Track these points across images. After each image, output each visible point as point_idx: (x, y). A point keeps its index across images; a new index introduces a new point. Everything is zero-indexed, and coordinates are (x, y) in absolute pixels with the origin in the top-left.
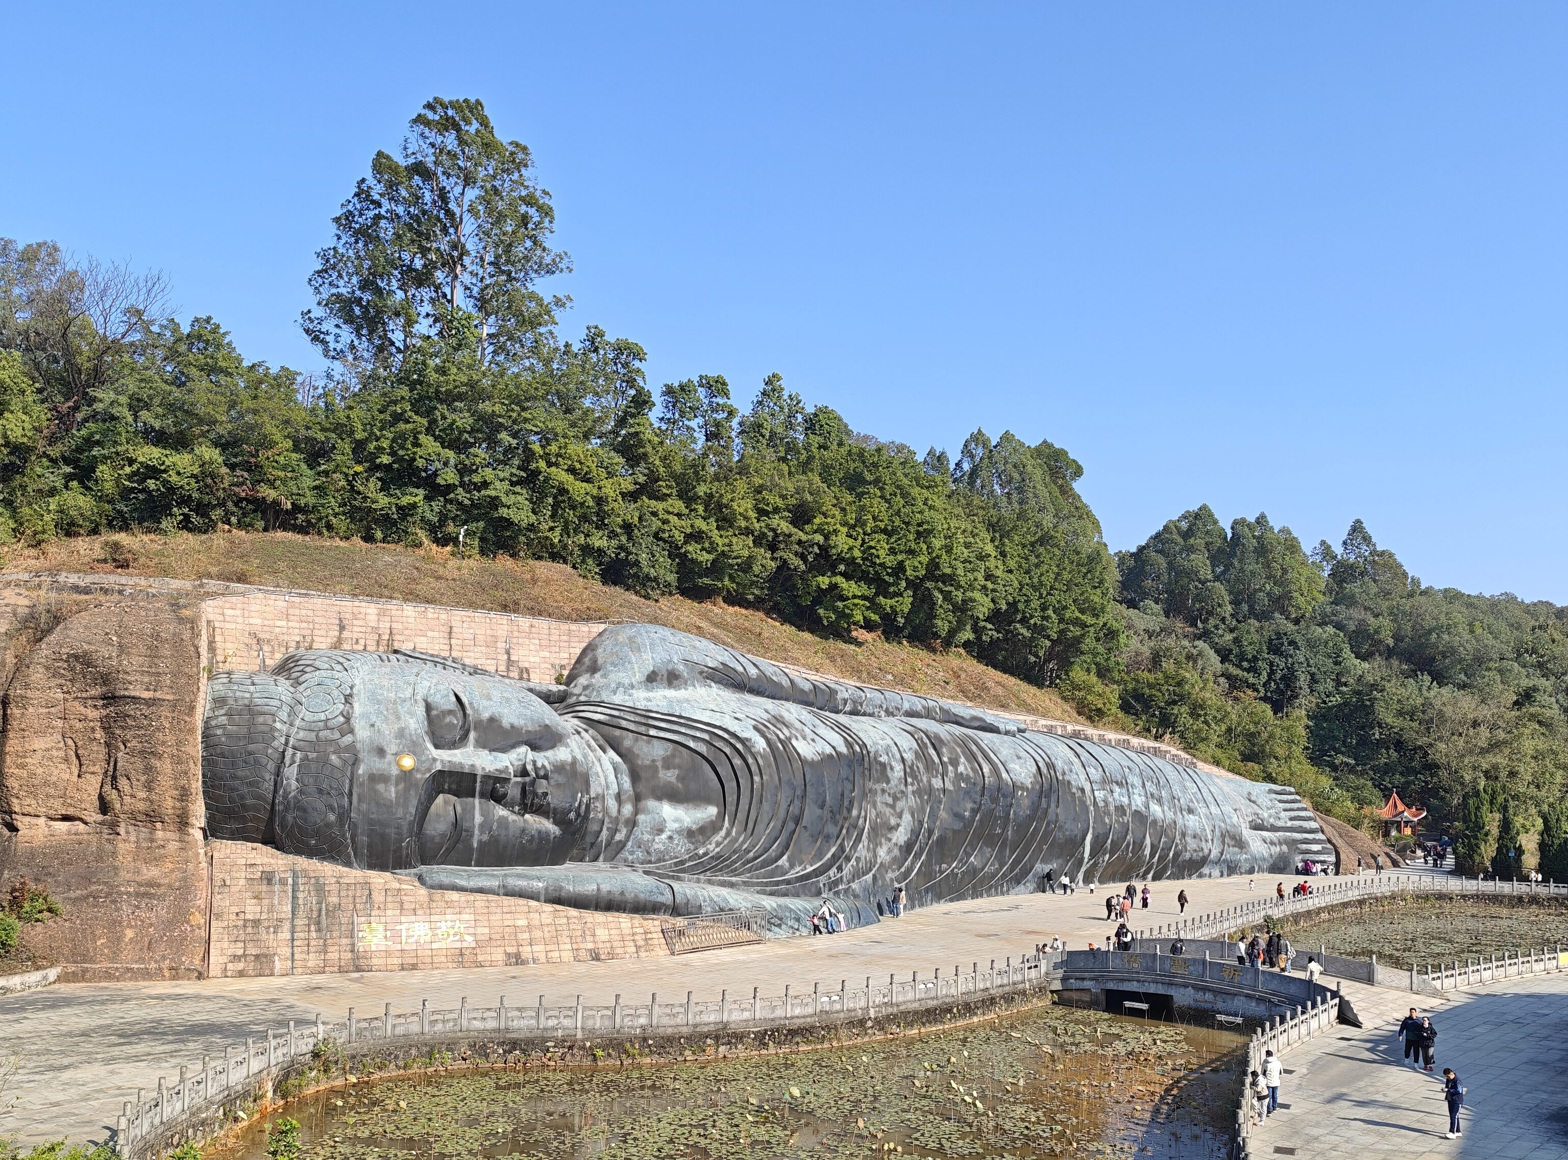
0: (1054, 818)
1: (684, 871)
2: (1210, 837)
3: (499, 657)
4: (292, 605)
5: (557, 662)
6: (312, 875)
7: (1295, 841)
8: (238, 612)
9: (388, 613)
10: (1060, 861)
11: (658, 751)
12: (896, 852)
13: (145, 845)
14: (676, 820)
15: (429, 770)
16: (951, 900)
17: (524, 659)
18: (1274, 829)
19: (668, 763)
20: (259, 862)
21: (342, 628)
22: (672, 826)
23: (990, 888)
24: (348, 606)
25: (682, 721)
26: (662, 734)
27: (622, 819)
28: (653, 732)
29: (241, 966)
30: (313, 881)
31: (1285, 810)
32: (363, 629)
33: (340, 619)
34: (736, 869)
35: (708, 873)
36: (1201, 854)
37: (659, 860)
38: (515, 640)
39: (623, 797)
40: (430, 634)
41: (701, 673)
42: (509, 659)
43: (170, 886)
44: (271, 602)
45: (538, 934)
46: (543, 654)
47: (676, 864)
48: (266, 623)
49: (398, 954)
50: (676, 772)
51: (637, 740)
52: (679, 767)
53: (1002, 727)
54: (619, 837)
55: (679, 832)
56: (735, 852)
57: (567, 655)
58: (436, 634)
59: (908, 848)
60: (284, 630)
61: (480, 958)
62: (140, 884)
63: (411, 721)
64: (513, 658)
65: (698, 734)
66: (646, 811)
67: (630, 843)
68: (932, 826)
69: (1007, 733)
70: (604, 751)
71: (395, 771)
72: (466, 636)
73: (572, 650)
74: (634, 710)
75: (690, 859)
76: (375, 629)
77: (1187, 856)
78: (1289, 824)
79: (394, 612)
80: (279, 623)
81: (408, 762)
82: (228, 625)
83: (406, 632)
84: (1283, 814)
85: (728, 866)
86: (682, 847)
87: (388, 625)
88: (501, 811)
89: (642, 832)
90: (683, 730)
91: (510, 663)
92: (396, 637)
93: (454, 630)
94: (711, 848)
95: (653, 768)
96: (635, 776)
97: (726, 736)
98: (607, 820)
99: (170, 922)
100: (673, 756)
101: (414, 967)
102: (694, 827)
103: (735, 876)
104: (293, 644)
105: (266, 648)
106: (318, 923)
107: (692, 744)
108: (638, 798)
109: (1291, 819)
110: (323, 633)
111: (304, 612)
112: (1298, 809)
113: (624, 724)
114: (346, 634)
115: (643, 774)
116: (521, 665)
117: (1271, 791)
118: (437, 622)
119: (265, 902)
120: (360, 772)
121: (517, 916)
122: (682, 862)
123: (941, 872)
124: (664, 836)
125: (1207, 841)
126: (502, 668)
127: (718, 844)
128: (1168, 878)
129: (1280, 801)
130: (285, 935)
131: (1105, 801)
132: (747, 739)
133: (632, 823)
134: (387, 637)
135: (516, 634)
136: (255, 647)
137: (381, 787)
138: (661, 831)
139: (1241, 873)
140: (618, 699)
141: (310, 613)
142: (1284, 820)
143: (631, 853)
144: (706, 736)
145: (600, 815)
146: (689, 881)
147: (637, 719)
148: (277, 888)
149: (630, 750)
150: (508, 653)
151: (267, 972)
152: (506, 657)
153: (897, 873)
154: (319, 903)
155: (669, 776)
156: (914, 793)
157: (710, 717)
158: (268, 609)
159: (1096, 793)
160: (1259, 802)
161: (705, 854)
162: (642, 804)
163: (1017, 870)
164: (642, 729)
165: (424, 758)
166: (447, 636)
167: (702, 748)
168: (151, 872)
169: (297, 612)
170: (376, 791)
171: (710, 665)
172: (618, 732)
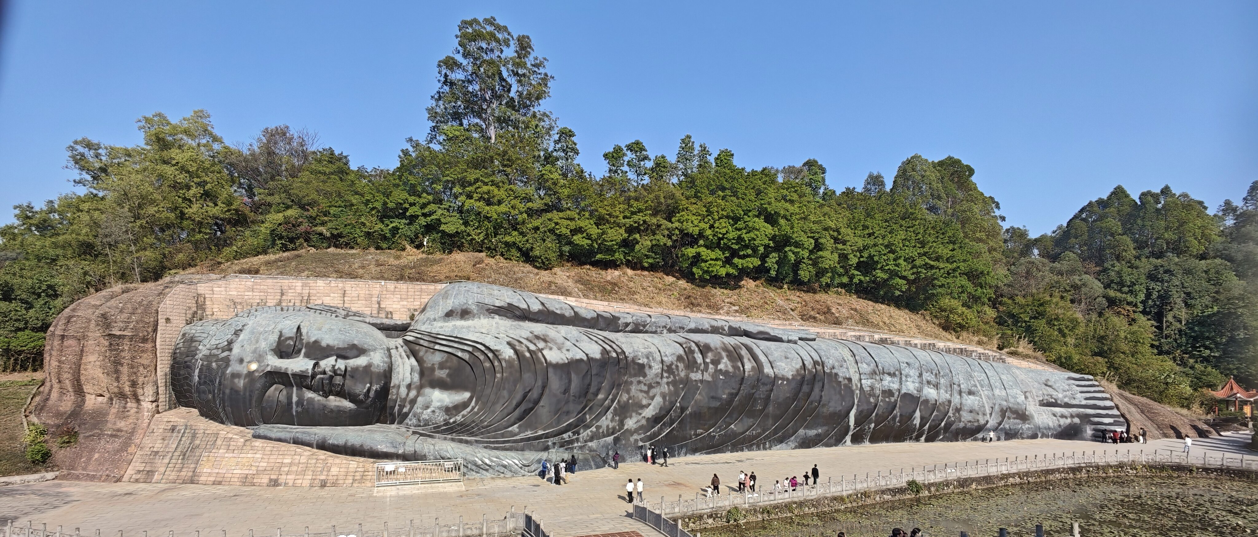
0: (818, 398)
1: (438, 432)
2: (988, 412)
3: (373, 306)
4: (256, 284)
5: (412, 307)
6: (194, 428)
7: (1088, 416)
8: (223, 289)
9: (308, 285)
10: (825, 428)
11: (437, 358)
12: (644, 422)
13: (121, 410)
14: (439, 401)
15: (263, 371)
16: (707, 453)
17: (390, 306)
18: (1067, 405)
19: (442, 366)
20: (172, 420)
21: (282, 294)
22: (436, 404)
23: (751, 446)
24: (286, 282)
25: (457, 340)
26: (442, 348)
27: (408, 399)
28: (437, 347)
29: (138, 476)
30: (193, 431)
31: (1081, 392)
32: (294, 294)
33: (282, 290)
34: (473, 433)
35: (454, 434)
36: (976, 424)
37: (425, 425)
38: (384, 296)
39: (412, 386)
40: (332, 295)
41: (488, 310)
42: (379, 307)
43: (126, 431)
44: (243, 283)
45: (294, 468)
46: (402, 303)
47: (434, 428)
48: (240, 294)
49: (215, 475)
50: (447, 371)
51: (426, 352)
52: (450, 368)
53: (785, 338)
54: (405, 410)
55: (440, 408)
56: (473, 421)
57: (419, 303)
58: (336, 295)
59: (656, 420)
60: (250, 297)
61: (255, 481)
62: (114, 431)
63: (264, 343)
64: (382, 306)
65: (466, 348)
66: (424, 395)
67: (411, 414)
68: (685, 404)
69: (789, 341)
70: (409, 358)
71: (245, 372)
72: (353, 295)
73: (422, 300)
74: (430, 334)
75: (444, 425)
76: (300, 294)
77: (961, 425)
78: (1084, 402)
79: (311, 285)
80: (247, 293)
81: (254, 367)
82: (215, 296)
83: (318, 295)
84: (1079, 395)
85: (468, 430)
86: (440, 418)
87: (308, 291)
88: (309, 394)
89: (417, 409)
90: (456, 345)
91: (380, 309)
92: (312, 298)
93: (347, 292)
94: (459, 418)
95: (432, 369)
96: (422, 374)
97: (483, 348)
98: (399, 400)
99: (118, 451)
100: (446, 361)
101: (220, 483)
102: (451, 405)
103: (473, 436)
104: (256, 304)
105: (239, 307)
106: (184, 455)
107: (460, 354)
108: (420, 388)
109: (1086, 399)
110: (272, 297)
111: (262, 287)
112: (1095, 392)
113: (422, 342)
114: (284, 297)
115: (426, 373)
116: (387, 310)
117: (1070, 378)
118: (337, 288)
119: (166, 442)
120: (228, 372)
121: (286, 457)
122: (439, 427)
123: (697, 435)
124: (429, 410)
125: (984, 414)
126: (375, 312)
127: (463, 416)
128: (941, 440)
129: (1078, 386)
130: (166, 461)
131: (872, 388)
132: (497, 351)
133: (413, 402)
134: (306, 298)
135: (385, 292)
136: (232, 307)
137: (236, 380)
138: (427, 407)
139: (1023, 438)
140: (423, 328)
141: (265, 287)
142: (1080, 399)
143: (411, 420)
144: (470, 349)
145: (394, 397)
146: (439, 438)
147: (431, 339)
148: (175, 434)
149: (422, 358)
150: (379, 303)
151: (149, 480)
152: (377, 306)
153: (643, 436)
154: (190, 444)
155: (442, 374)
156: (668, 383)
157: (478, 337)
158: (241, 286)
159: (863, 381)
160: (1054, 387)
161: (454, 422)
162: (422, 391)
163: (780, 434)
164: (431, 345)
165: (263, 364)
166: (342, 295)
167: (466, 356)
168: (121, 424)
169: (258, 287)
170: (234, 383)
171: (497, 305)
172: (417, 347)
